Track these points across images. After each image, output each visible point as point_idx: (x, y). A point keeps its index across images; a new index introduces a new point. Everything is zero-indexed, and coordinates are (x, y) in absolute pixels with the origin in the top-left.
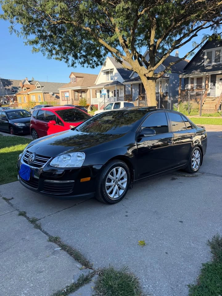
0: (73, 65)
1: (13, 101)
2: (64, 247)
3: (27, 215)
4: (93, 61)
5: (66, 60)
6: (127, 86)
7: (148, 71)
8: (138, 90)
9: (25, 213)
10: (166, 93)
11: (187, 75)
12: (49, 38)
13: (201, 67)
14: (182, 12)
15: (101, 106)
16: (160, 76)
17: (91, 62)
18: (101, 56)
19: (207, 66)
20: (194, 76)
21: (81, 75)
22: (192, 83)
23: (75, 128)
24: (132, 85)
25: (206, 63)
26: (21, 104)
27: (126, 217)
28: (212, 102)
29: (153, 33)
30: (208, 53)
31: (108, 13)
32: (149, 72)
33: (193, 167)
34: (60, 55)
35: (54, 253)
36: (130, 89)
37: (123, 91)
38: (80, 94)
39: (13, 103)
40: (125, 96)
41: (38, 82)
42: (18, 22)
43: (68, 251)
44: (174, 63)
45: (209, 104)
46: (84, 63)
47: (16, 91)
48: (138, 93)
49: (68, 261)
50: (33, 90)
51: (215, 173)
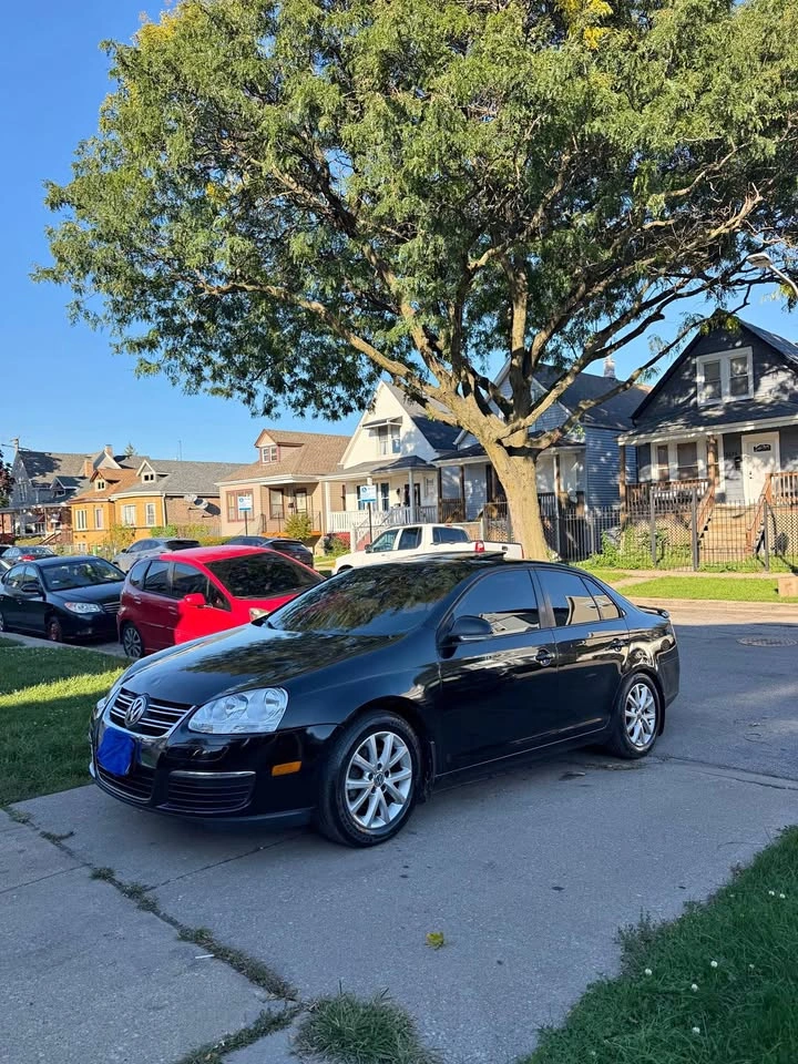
0: (267, 411)
1: (58, 524)
2: (221, 954)
3: (117, 877)
4: (335, 396)
5: (245, 395)
6: (448, 473)
7: (509, 429)
8: (485, 485)
9: (110, 871)
10: (579, 494)
11: (642, 436)
12: (191, 331)
13: (690, 409)
14: (606, 255)
15: (359, 538)
16: (549, 443)
17: (327, 401)
18: (360, 382)
19: (708, 408)
20: (667, 439)
21: (295, 440)
22: (663, 460)
23: (266, 617)
24: (462, 468)
25: (704, 397)
26: (84, 534)
27: (403, 880)
28: (734, 523)
29: (519, 315)
30: (706, 366)
31: (377, 261)
32: (512, 432)
33: (634, 739)
34: (228, 381)
35: (194, 965)
36: (457, 480)
37: (434, 489)
38: (289, 500)
39: (58, 532)
40: (440, 504)
41: (147, 458)
42: (97, 290)
43: (231, 962)
44: (593, 403)
45: (724, 530)
46: (304, 405)
47: (70, 492)
48: (483, 495)
49: (231, 984)
50: (128, 486)
51: (702, 758)
